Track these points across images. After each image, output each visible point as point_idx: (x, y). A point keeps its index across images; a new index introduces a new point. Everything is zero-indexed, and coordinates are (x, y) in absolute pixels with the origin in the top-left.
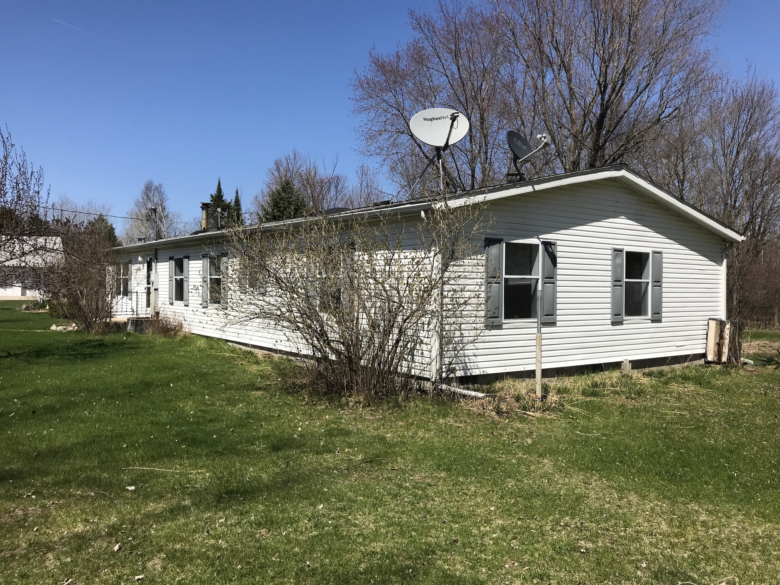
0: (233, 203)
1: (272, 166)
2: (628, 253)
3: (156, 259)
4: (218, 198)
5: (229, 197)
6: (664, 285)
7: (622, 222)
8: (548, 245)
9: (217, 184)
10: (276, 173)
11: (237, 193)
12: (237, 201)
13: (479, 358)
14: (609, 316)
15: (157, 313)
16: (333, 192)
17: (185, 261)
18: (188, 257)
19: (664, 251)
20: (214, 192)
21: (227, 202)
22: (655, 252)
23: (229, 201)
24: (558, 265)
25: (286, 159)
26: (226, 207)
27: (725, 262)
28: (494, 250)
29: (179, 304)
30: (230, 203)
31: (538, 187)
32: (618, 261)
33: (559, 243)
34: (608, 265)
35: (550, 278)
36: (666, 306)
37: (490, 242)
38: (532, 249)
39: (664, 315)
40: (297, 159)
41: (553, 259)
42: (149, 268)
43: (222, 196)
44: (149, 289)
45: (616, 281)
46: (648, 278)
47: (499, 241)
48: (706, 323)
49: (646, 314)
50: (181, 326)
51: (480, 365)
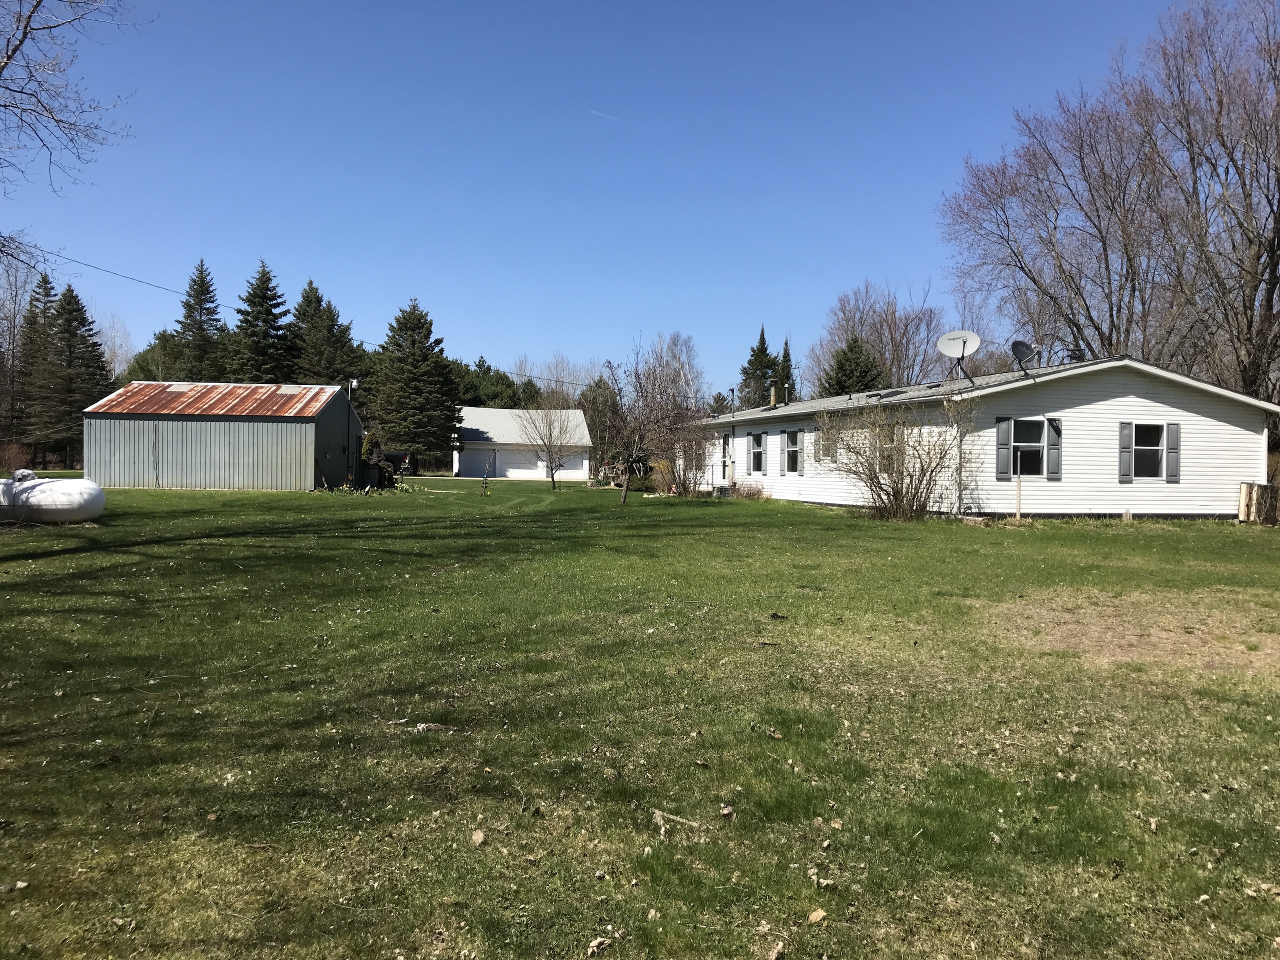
0: (781, 358)
1: (836, 304)
2: (1137, 426)
3: (734, 434)
4: (761, 352)
5: (775, 350)
6: (1182, 452)
7: (1132, 400)
8: (1051, 421)
9: (760, 333)
10: (841, 314)
11: (786, 344)
12: (787, 355)
13: (991, 501)
14: (1117, 476)
15: (735, 484)
16: (923, 333)
17: (764, 436)
18: (766, 433)
19: (1181, 422)
20: (755, 343)
21: (773, 357)
22: (1169, 425)
23: (775, 355)
24: (1063, 436)
25: (855, 294)
26: (772, 364)
27: (1266, 430)
28: (1003, 425)
29: (757, 475)
30: (776, 358)
31: (1038, 380)
32: (1126, 432)
33: (1063, 419)
34: (1116, 435)
35: (1055, 445)
36: (1183, 471)
37: (999, 420)
38: (1040, 424)
39: (1181, 477)
40: (870, 293)
41: (1058, 432)
42: (726, 443)
43: (766, 349)
44: (724, 462)
45: (1124, 448)
46: (1163, 446)
47: (1008, 419)
48: (1239, 486)
49: (1161, 476)
50: (759, 492)
51: (992, 506)
